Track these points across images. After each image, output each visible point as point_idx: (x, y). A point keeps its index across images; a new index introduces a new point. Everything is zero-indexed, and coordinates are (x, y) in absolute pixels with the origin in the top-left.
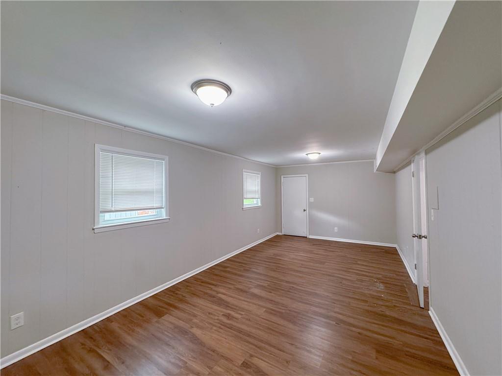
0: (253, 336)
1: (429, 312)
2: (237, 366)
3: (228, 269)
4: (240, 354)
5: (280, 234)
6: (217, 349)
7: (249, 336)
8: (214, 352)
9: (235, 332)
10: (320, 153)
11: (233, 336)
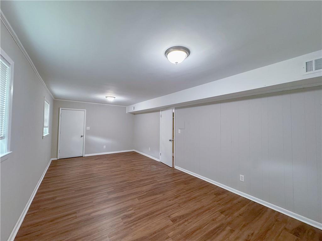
0: (155, 211)
1: (175, 168)
2: (173, 225)
3: (57, 199)
4: (165, 221)
5: (56, 159)
6: (155, 230)
7: (154, 213)
8: (155, 233)
9: (146, 218)
10: (115, 98)
11: (149, 220)
